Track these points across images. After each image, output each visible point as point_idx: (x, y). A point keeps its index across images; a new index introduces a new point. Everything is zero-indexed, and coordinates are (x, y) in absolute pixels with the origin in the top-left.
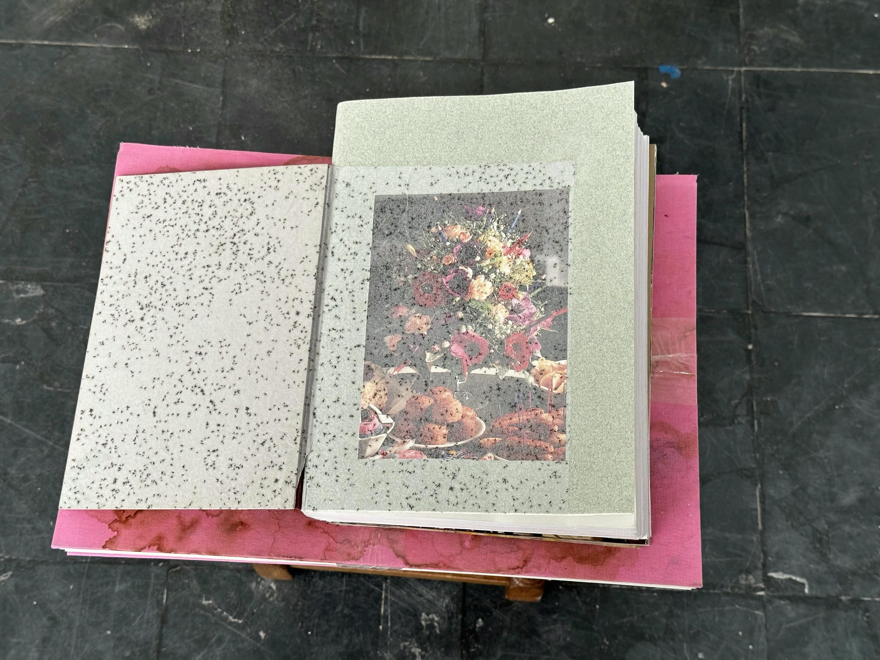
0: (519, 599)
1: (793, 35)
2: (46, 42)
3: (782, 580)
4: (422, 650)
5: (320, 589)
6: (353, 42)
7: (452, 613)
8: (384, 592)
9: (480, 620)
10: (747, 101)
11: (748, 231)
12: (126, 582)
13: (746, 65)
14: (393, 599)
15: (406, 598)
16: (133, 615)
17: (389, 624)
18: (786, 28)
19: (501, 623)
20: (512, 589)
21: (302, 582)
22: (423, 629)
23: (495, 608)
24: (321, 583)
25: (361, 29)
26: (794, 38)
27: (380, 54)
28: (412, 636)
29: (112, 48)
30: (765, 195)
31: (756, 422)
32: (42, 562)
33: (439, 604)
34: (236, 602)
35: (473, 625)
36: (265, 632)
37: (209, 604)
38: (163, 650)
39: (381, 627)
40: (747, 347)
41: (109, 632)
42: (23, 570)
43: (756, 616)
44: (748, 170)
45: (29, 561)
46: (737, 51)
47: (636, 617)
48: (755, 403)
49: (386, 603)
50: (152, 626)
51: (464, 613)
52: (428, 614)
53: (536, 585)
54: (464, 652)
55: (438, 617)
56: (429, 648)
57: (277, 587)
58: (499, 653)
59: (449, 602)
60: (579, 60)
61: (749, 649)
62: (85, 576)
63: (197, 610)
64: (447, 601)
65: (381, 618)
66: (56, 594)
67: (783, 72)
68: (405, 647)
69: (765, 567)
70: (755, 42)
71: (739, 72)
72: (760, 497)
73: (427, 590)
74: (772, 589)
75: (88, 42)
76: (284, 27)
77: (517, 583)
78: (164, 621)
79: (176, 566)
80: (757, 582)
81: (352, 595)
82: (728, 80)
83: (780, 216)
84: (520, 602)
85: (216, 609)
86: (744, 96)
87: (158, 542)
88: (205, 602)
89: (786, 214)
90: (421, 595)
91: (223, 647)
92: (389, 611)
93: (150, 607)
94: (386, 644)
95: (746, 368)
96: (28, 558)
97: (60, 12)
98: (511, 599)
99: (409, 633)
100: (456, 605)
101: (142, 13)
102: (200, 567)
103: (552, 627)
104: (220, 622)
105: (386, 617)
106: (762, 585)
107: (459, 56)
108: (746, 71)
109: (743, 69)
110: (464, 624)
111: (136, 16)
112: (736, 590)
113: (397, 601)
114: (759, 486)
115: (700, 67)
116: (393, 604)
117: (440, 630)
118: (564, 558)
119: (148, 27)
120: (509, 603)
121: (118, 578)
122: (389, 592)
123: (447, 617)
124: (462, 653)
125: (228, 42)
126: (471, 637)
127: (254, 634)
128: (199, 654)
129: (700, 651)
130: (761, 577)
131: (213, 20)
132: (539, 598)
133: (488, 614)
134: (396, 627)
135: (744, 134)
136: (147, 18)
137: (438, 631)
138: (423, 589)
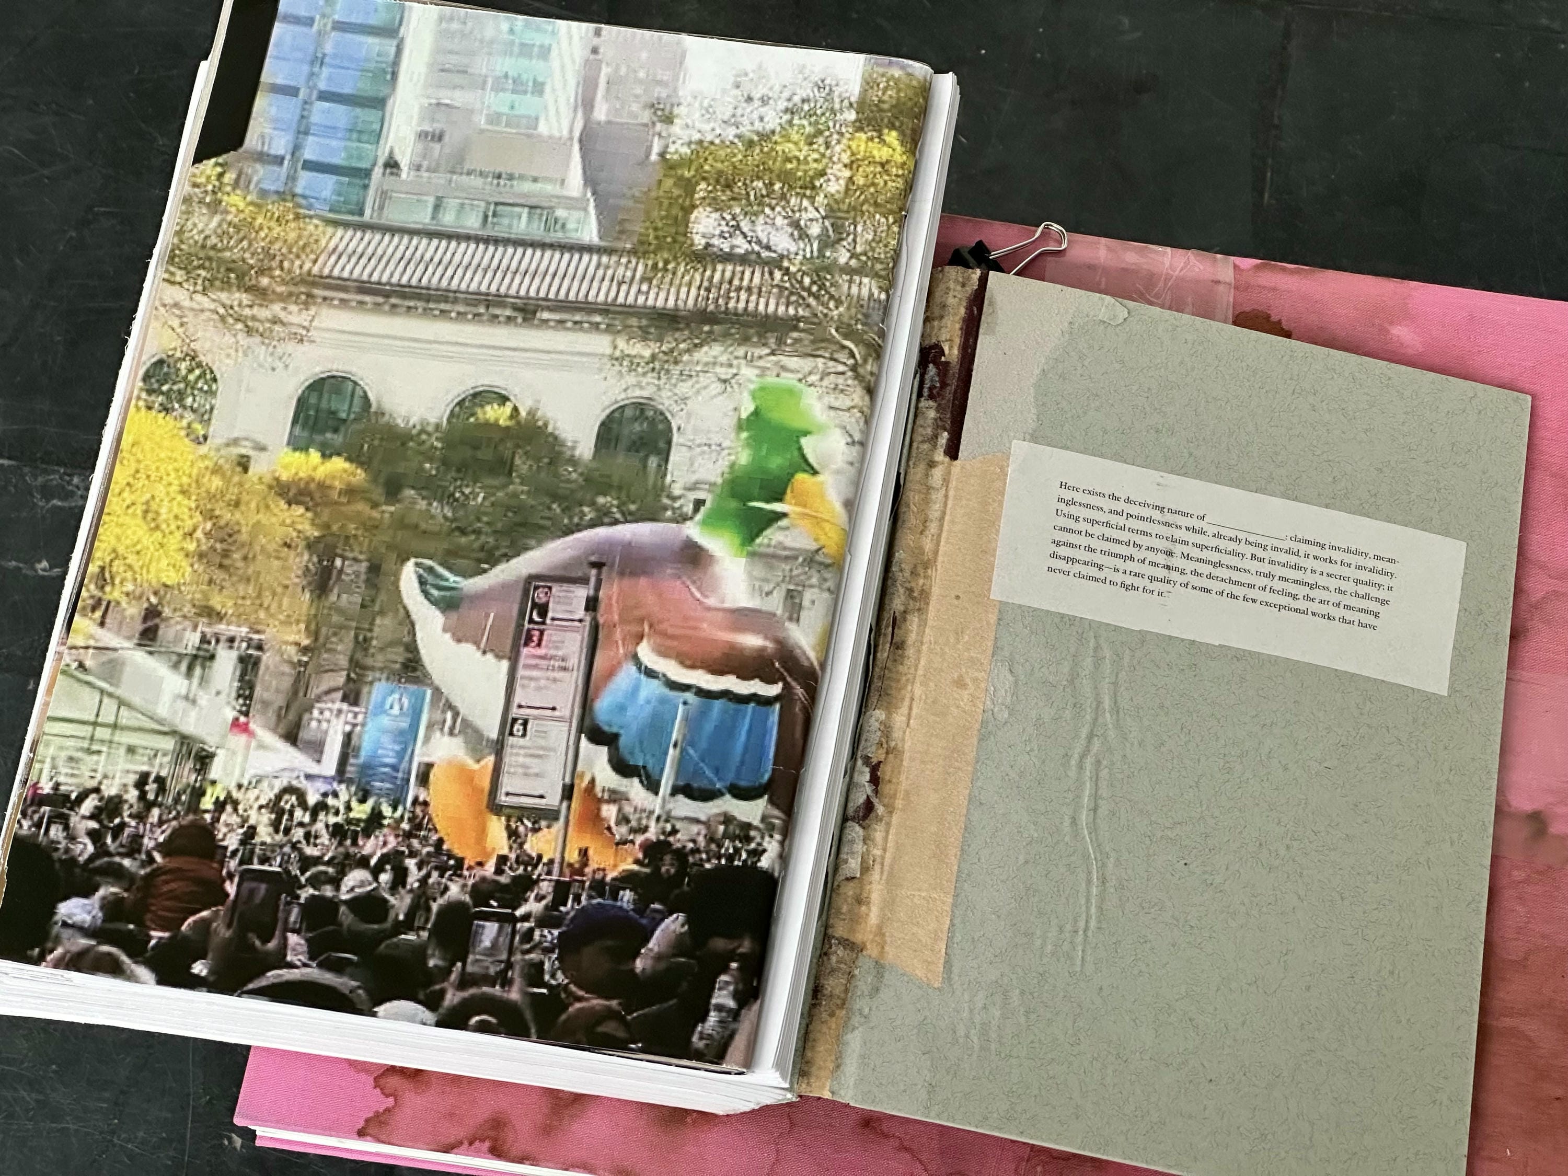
87: (492, 1133)
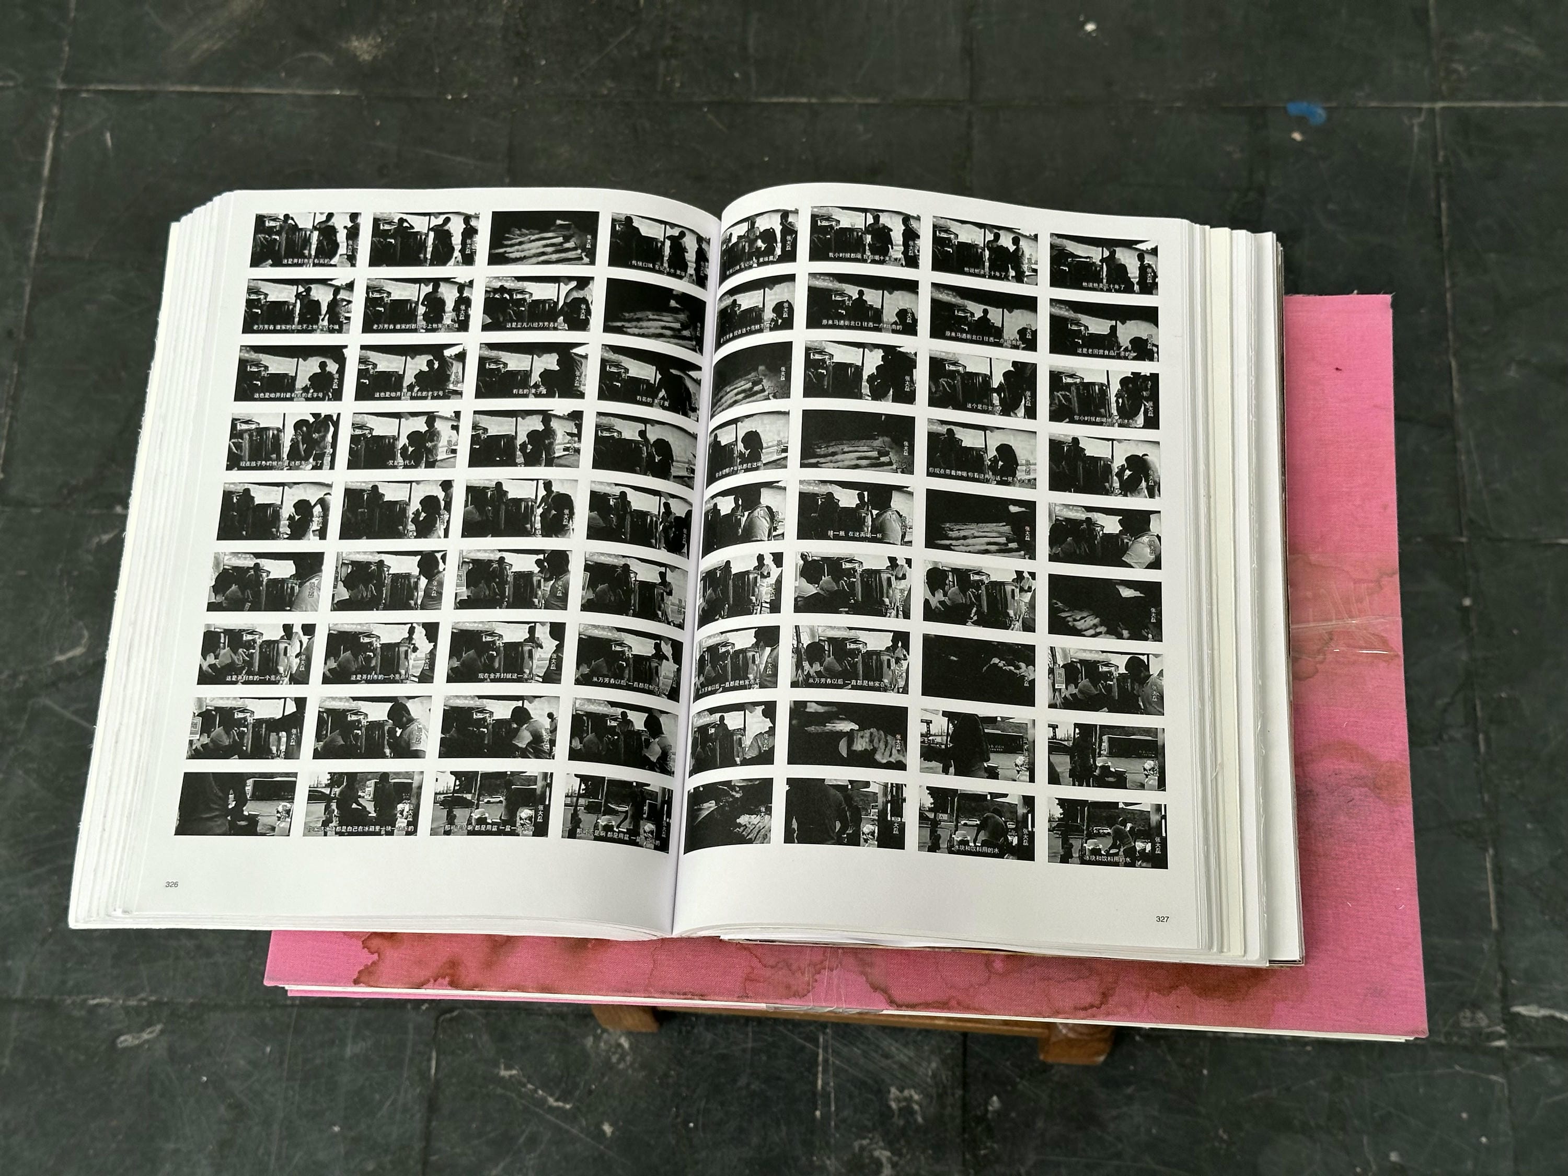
0: (1064, 1060)
1: (1528, 43)
2: (196, 89)
3: (1537, 1019)
4: (893, 1153)
5: (707, 1046)
6: (737, 75)
7: (944, 1087)
8: (821, 1051)
9: (995, 1098)
10: (1447, 162)
11: (1456, 395)
12: (364, 1040)
13: (1443, 99)
14: (837, 1062)
15: (862, 1061)
16: (377, 1097)
17: (833, 1109)
18: (1512, 31)
19: (1032, 1104)
20: (1054, 1043)
21: (676, 1034)
22: (893, 1116)
23: (1022, 1077)
24: (709, 1036)
25: (751, 50)
26: (1529, 49)
27: (787, 94)
28: (874, 1129)
29: (313, 96)
30: (1485, 329)
31: (1481, 737)
32: (216, 1007)
33: (921, 1071)
34: (559, 1073)
35: (982, 1108)
36: (611, 1125)
37: (511, 1076)
38: (433, 1158)
39: (818, 1113)
40: (1461, 604)
41: (336, 1129)
42: (182, 1021)
43: (1491, 1085)
44: (1454, 285)
45: (193, 1006)
46: (1426, 73)
47: (1275, 1090)
48: (1478, 702)
49: (825, 1071)
50: (412, 1116)
51: (965, 1086)
52: (901, 1091)
53: (1098, 1036)
54: (968, 1156)
55: (919, 1094)
56: (904, 1151)
57: (631, 1044)
58: (1032, 1158)
59: (938, 1068)
60: (1142, 96)
61: (1481, 1143)
62: (292, 1030)
63: (491, 1087)
64: (934, 1065)
65: (818, 1097)
66: (242, 1062)
67: (1511, 109)
68: (862, 1148)
69: (1506, 998)
70: (1457, 57)
71: (1432, 111)
72: (1493, 871)
73: (897, 1045)
74: (1519, 1036)
75: (269, 87)
76: (615, 52)
77: (1064, 1031)
78: (432, 1106)
79: (451, 1010)
80: (1492, 1023)
81: (764, 1058)
82: (1412, 126)
83: (1513, 367)
84: (1067, 1066)
85: (524, 1086)
86: (1441, 153)
87: (450, 972)
88: (504, 1073)
89: (1522, 364)
90: (887, 1056)
91: (538, 1152)
92: (832, 1084)
93: (408, 1083)
94: (828, 1143)
95: (1461, 641)
96: (191, 1000)
97: (217, 36)
98: (1050, 1060)
99: (869, 1124)
100: (950, 1073)
101: (363, 34)
102: (494, 1011)
103: (1125, 1109)
104: (532, 1107)
105: (826, 1095)
106: (1500, 1029)
107: (927, 94)
108: (1443, 108)
109: (1439, 105)
110: (965, 1107)
111: (354, 38)
112: (1455, 1039)
113: (846, 1067)
114: (1491, 851)
115: (1360, 104)
116: (838, 1072)
117: (924, 1118)
118: (1174, 987)
119: (375, 58)
120: (1046, 1068)
121: (350, 1033)
122: (830, 1051)
123: (935, 1095)
124: (964, 1160)
125: (516, 80)
126: (980, 1129)
127: (592, 1128)
128: (497, 1165)
129: (1393, 1149)
130: (1500, 1015)
131: (489, 42)
132: (1102, 1058)
133: (1009, 1088)
134: (845, 1113)
135: (1444, 221)
136: (373, 42)
137: (920, 1119)
138: (891, 1044)
